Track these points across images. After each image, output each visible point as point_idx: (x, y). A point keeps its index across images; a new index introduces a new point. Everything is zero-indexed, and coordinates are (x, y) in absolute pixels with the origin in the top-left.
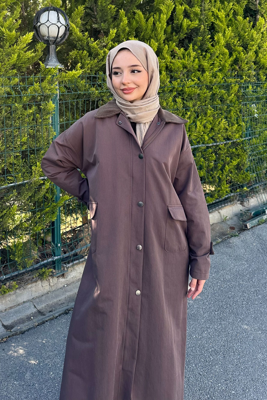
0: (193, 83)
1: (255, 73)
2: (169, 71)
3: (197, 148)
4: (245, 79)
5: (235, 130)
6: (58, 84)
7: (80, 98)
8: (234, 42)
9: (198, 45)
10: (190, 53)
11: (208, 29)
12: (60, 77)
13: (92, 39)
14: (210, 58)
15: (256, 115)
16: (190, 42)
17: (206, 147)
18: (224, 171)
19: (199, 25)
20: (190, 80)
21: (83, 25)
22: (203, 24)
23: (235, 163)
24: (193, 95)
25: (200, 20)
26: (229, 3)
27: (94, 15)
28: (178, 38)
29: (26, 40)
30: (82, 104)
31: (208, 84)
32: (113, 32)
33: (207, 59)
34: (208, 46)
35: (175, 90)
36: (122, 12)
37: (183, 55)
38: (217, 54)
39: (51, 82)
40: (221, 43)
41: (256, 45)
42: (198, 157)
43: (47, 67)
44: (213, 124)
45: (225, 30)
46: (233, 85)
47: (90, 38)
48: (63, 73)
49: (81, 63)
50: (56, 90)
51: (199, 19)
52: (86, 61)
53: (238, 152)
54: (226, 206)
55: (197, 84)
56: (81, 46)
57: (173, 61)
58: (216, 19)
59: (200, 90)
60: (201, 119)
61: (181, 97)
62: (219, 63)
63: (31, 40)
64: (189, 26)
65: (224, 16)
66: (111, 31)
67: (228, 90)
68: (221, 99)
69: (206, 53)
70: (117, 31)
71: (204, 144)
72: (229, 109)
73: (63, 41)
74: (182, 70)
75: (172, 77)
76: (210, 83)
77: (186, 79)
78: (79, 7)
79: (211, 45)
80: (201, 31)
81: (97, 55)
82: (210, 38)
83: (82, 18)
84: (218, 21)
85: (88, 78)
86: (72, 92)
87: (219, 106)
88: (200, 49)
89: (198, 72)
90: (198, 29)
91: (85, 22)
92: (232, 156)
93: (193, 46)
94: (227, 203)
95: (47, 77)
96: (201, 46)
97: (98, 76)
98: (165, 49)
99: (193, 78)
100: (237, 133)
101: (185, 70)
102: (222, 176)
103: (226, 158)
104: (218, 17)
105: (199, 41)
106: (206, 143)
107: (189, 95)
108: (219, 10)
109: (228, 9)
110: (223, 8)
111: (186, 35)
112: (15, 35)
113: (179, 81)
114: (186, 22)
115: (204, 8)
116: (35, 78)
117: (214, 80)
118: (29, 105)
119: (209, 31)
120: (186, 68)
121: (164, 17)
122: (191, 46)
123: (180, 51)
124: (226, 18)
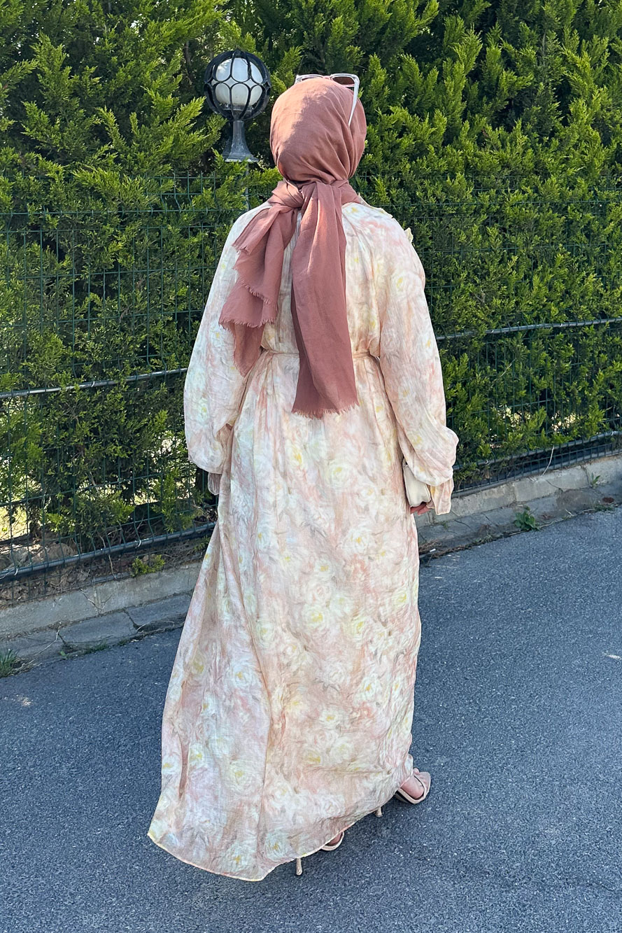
0: (521, 196)
2: (471, 173)
3: (534, 330)
6: (247, 193)
8: (613, 117)
9: (534, 122)
10: (516, 138)
11: (554, 91)
12: (251, 180)
14: (559, 149)
16: (518, 116)
17: (554, 328)
19: (535, 83)
20: (517, 191)
22: (544, 82)
24: (523, 222)
25: (537, 73)
26: (602, 38)
27: (321, 63)
28: (492, 108)
29: (191, 112)
31: (557, 200)
33: (552, 150)
34: (555, 123)
35: (484, 209)
36: (374, 58)
37: (503, 141)
38: (573, 141)
39: (234, 188)
40: (583, 119)
42: (537, 349)
43: (228, 160)
44: (569, 282)
45: (592, 92)
46: (612, 204)
48: (257, 172)
50: (244, 203)
51: (535, 71)
55: (532, 200)
57: (478, 152)
58: (572, 71)
59: (539, 211)
60: (543, 270)
61: (498, 225)
62: (581, 158)
63: (199, 111)
64: (513, 84)
65: (588, 64)
69: (550, 138)
70: (365, 94)
71: (548, 323)
72: (606, 254)
73: (258, 113)
74: (500, 172)
75: (478, 185)
76: (560, 198)
77: (509, 190)
79: (561, 122)
80: (538, 94)
82: (558, 109)
84: (576, 74)
88: (538, 130)
89: (534, 177)
90: (533, 90)
93: (522, 124)
95: (227, 178)
96: (540, 123)
98: (463, 129)
99: (523, 188)
101: (507, 172)
102: (590, 392)
104: (577, 66)
105: (534, 114)
106: (552, 320)
107: (514, 222)
108: (579, 52)
109: (598, 51)
110: (588, 48)
111: (510, 102)
112: (172, 104)
113: (493, 192)
114: (506, 77)
115: (546, 49)
116: (204, 180)
117: (570, 193)
118: (191, 229)
119: (555, 95)
120: (508, 167)
121: (460, 68)
122: (519, 124)
123: (494, 134)
124: (595, 68)
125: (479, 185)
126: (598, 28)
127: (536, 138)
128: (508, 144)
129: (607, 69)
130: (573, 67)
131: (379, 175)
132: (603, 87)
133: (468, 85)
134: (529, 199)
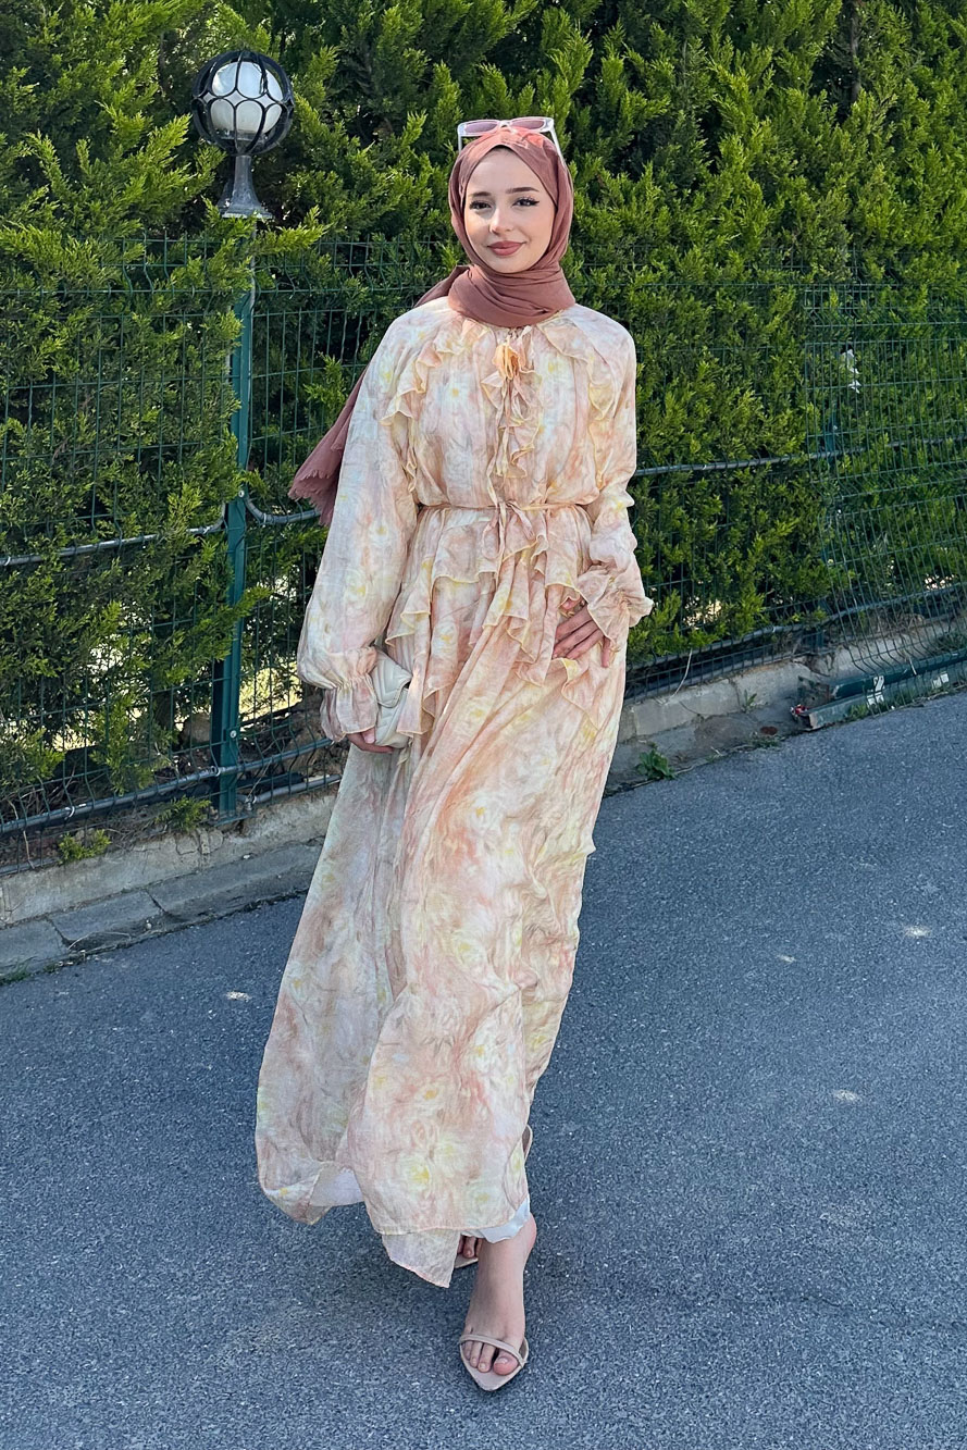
0: (651, 276)
1: (847, 255)
2: (581, 239)
3: (666, 474)
4: (815, 272)
5: (788, 426)
6: (253, 264)
7: (314, 307)
8: (779, 162)
9: (670, 167)
10: (645, 190)
11: (698, 123)
12: (261, 245)
13: (356, 140)
14: (706, 206)
15: (854, 384)
16: (646, 158)
17: (695, 472)
18: (750, 553)
19: (672, 110)
20: (645, 268)
21: (332, 99)
22: (685, 109)
23: (785, 529)
24: (653, 314)
25: (675, 96)
26: (763, 48)
27: (366, 73)
28: (610, 144)
29: (171, 139)
30: (319, 325)
31: (701, 282)
32: (416, 122)
33: (695, 208)
35: (599, 294)
36: (442, 68)
37: (626, 194)
38: (726, 196)
39: (234, 258)
40: (738, 164)
41: (849, 172)
42: (669, 502)
43: (226, 215)
44: (717, 404)
45: (751, 126)
46: (778, 289)
47: (351, 137)
48: (271, 233)
49: (321, 206)
50: (249, 279)
51: (672, 93)
52: (337, 201)
53: (797, 497)
54: (757, 665)
55: (666, 281)
56: (323, 157)
57: (592, 210)
58: (724, 96)
59: (676, 298)
60: (681, 385)
62: (735, 221)
63: (184, 137)
64: (642, 111)
65: (745, 86)
66: (409, 118)
67: (765, 304)
68: (740, 329)
69: (692, 191)
70: (429, 119)
71: (686, 463)
72: (770, 361)
73: (274, 145)
74: (621, 239)
75: (589, 258)
76: (706, 278)
77: (634, 266)
78: (322, 51)
79: (708, 167)
80: (677, 127)
81: (368, 184)
82: (705, 149)
83: (329, 79)
84: (728, 100)
85: (340, 250)
86: (292, 288)
87: (737, 351)
88: (676, 179)
89: (670, 247)
90: (670, 120)
91: (338, 91)
92: (776, 507)
93: (654, 170)
94: (761, 655)
95: (224, 242)
96: (679, 169)
97: (369, 245)
99: (654, 263)
100: (792, 437)
101: (631, 239)
102: (745, 567)
103: (756, 513)
104: (730, 89)
105: (671, 156)
106: (693, 459)
107: (640, 313)
108: (733, 69)
109: (759, 67)
110: (744, 61)
111: (636, 137)
112: (141, 126)
113: (611, 267)
114: (631, 100)
115: (687, 62)
116: (189, 244)
117: (720, 271)
118: (167, 319)
119: (701, 128)
120: (633, 231)
121: (563, 86)
122: (649, 168)
123: (616, 183)
124: (754, 92)
125: (592, 257)
126: (759, 34)
127: (673, 191)
128: (634, 198)
129: (770, 94)
130: (726, 90)
131: (448, 241)
132: (765, 119)
133: (575, 110)
134: (662, 278)
